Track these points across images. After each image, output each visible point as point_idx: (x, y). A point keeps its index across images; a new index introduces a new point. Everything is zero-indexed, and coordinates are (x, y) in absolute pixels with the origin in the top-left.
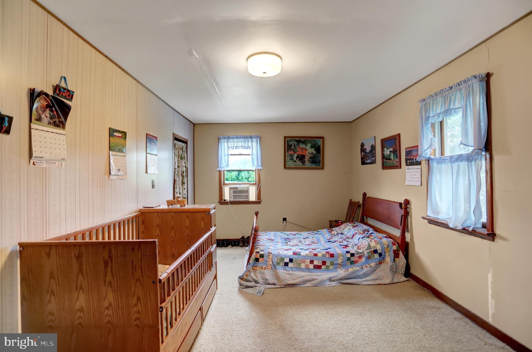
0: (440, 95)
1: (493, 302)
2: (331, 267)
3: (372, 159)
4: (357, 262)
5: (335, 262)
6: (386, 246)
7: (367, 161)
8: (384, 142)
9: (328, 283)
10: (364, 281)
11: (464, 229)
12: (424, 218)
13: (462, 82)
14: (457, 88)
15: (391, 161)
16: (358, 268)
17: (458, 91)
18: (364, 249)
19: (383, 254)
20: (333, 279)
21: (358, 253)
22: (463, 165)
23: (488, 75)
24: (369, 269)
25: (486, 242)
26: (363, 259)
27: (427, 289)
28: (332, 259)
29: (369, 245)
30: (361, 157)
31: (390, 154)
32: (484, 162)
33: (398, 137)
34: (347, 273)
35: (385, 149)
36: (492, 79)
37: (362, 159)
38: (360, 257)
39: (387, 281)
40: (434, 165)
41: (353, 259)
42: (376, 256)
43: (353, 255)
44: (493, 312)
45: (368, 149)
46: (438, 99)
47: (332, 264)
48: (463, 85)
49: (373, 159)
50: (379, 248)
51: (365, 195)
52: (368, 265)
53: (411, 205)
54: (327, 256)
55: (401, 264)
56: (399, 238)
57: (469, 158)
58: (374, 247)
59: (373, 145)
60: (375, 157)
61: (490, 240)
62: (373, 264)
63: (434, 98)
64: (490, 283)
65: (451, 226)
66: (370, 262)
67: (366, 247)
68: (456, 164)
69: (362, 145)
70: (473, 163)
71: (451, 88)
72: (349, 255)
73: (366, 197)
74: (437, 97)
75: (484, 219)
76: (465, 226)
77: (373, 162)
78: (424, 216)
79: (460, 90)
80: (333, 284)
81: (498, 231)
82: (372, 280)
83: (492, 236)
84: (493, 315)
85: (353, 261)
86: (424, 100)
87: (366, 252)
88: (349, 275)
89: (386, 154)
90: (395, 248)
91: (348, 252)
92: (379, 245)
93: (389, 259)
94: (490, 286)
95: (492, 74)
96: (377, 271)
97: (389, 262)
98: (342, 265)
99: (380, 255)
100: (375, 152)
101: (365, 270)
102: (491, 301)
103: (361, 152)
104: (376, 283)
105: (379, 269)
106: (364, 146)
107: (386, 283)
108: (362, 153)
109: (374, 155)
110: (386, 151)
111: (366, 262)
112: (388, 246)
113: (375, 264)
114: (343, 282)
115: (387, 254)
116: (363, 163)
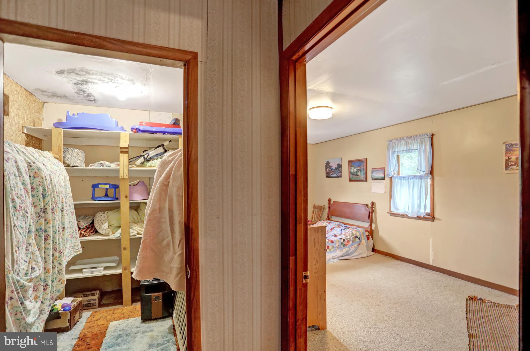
0: (403, 140)
1: (433, 253)
2: (332, 250)
3: (338, 174)
4: (347, 245)
5: (335, 246)
6: (362, 233)
7: (332, 175)
8: (351, 163)
9: (332, 260)
10: (352, 257)
11: (418, 217)
12: (388, 213)
13: (419, 136)
14: (415, 138)
15: (358, 176)
16: (348, 249)
17: (416, 140)
18: (350, 236)
19: (360, 238)
20: (335, 257)
21: (347, 239)
22: (417, 181)
23: (433, 135)
24: (354, 249)
25: (430, 223)
26: (351, 242)
27: (389, 256)
28: (333, 244)
29: (352, 233)
30: (326, 172)
31: (357, 172)
32: (429, 180)
33: (365, 161)
34: (343, 252)
35: (353, 168)
36: (434, 137)
37: (327, 173)
38: (348, 241)
39: (365, 255)
40: (395, 181)
41: (344, 243)
42: (357, 240)
43: (344, 240)
44: (433, 258)
45: (334, 166)
46: (402, 142)
47: (333, 247)
48: (419, 137)
49: (340, 174)
50: (358, 234)
51: (330, 200)
52: (353, 246)
53: (376, 205)
54: (330, 242)
55: (370, 244)
56: (368, 228)
57: (421, 178)
58: (355, 234)
59: (340, 164)
60: (342, 173)
61: (432, 221)
62: (356, 245)
63: (399, 141)
64: (431, 243)
65: (410, 215)
66: (354, 244)
67: (351, 234)
68: (412, 180)
69: (328, 163)
70: (423, 180)
71: (411, 137)
72: (342, 241)
73: (332, 202)
74: (401, 141)
75: (428, 211)
76: (418, 215)
77: (340, 176)
78: (389, 211)
79: (417, 140)
80: (336, 260)
81: (436, 216)
82: (358, 255)
83: (433, 219)
84: (433, 260)
85: (344, 245)
86: (391, 141)
87: (351, 238)
88: (344, 254)
89: (353, 171)
90: (367, 233)
91: (341, 239)
92: (358, 233)
93: (364, 241)
94: (431, 245)
95: (435, 135)
96: (358, 250)
97: (365, 243)
98: (338, 248)
99: (359, 239)
100: (341, 169)
101: (352, 249)
102: (431, 253)
103: (326, 169)
104: (359, 257)
105: (358, 249)
106: (330, 164)
107: (365, 256)
108: (328, 169)
109: (340, 172)
110: (353, 169)
111: (352, 245)
112: (363, 233)
113: (357, 245)
114: (340, 259)
115: (363, 238)
116: (327, 177)
